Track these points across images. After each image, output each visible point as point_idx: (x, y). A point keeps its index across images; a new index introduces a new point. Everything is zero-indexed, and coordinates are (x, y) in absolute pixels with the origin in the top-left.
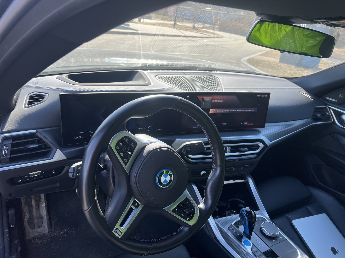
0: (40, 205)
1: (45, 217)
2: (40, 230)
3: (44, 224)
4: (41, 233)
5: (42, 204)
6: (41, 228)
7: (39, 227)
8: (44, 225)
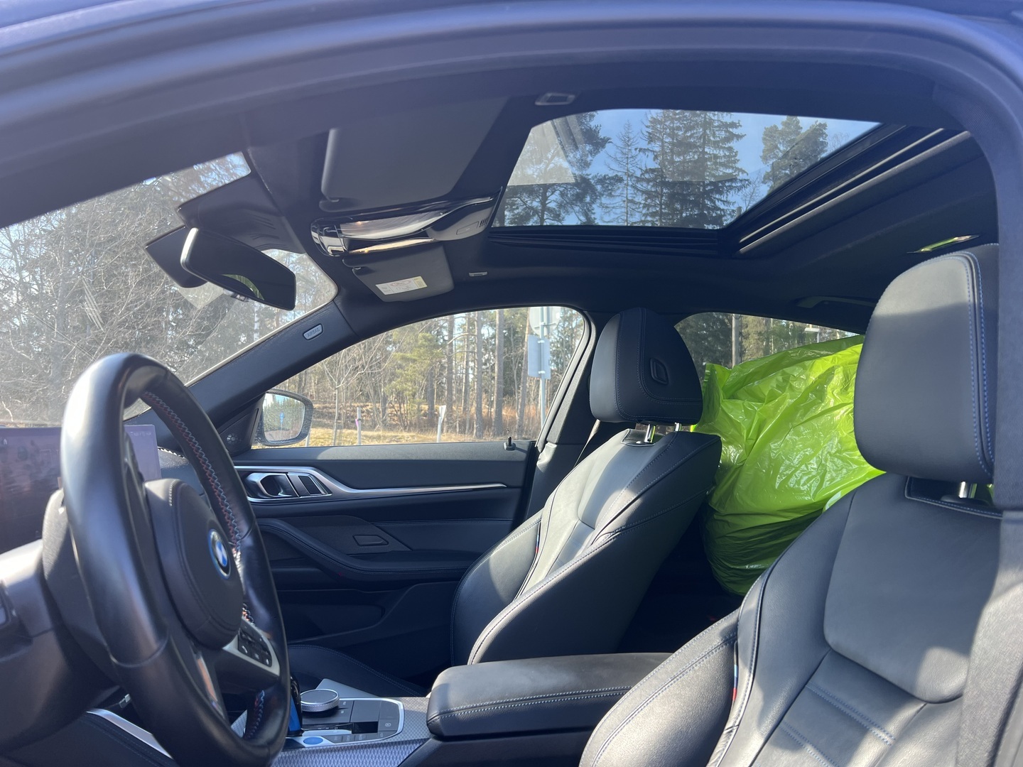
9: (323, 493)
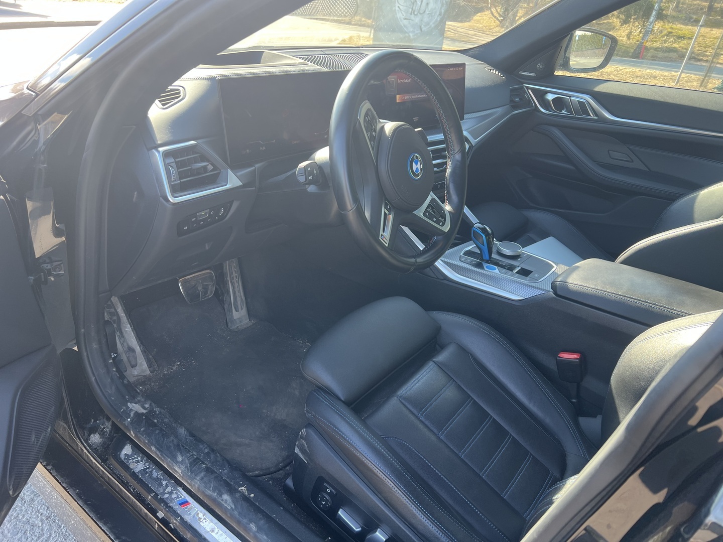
0: (123, 330)
1: (138, 349)
2: (136, 372)
3: (139, 362)
4: (140, 377)
5: (126, 327)
6: (137, 368)
7: (133, 367)
8: (141, 361)
9: (592, 115)
